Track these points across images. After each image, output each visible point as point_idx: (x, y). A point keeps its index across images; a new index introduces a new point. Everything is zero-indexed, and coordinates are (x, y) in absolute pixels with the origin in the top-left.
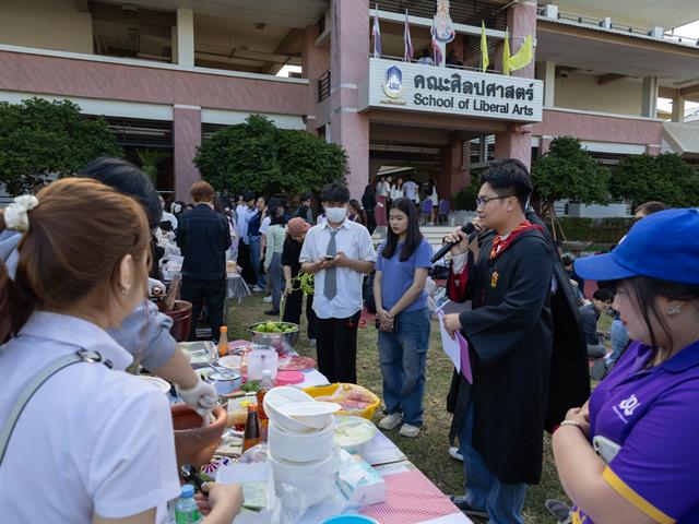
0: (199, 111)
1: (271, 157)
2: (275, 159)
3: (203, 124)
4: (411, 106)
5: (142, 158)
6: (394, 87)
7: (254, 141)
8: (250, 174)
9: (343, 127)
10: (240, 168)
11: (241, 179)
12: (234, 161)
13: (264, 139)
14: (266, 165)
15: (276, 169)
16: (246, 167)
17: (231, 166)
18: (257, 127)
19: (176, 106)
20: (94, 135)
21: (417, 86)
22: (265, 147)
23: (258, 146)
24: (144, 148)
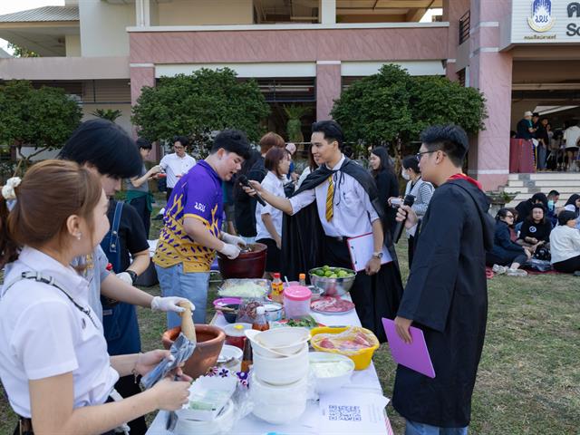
0: (340, 65)
1: (402, 105)
2: (406, 107)
3: (343, 77)
4: (562, 38)
5: (288, 112)
6: (541, 20)
7: (386, 91)
8: (380, 123)
9: (482, 69)
10: (372, 118)
11: (372, 129)
12: (367, 112)
13: (396, 88)
14: (396, 113)
15: (407, 118)
16: (378, 117)
17: (363, 117)
18: (390, 77)
19: (318, 62)
20: (246, 96)
21: (570, 15)
22: (396, 96)
23: (389, 95)
24: (290, 104)
